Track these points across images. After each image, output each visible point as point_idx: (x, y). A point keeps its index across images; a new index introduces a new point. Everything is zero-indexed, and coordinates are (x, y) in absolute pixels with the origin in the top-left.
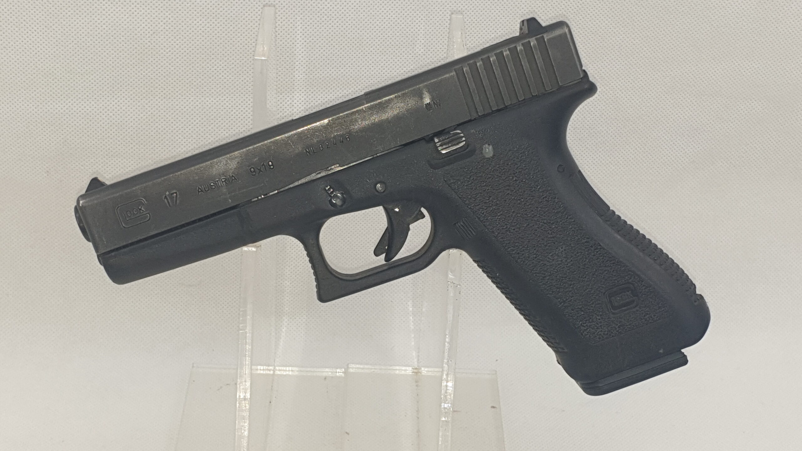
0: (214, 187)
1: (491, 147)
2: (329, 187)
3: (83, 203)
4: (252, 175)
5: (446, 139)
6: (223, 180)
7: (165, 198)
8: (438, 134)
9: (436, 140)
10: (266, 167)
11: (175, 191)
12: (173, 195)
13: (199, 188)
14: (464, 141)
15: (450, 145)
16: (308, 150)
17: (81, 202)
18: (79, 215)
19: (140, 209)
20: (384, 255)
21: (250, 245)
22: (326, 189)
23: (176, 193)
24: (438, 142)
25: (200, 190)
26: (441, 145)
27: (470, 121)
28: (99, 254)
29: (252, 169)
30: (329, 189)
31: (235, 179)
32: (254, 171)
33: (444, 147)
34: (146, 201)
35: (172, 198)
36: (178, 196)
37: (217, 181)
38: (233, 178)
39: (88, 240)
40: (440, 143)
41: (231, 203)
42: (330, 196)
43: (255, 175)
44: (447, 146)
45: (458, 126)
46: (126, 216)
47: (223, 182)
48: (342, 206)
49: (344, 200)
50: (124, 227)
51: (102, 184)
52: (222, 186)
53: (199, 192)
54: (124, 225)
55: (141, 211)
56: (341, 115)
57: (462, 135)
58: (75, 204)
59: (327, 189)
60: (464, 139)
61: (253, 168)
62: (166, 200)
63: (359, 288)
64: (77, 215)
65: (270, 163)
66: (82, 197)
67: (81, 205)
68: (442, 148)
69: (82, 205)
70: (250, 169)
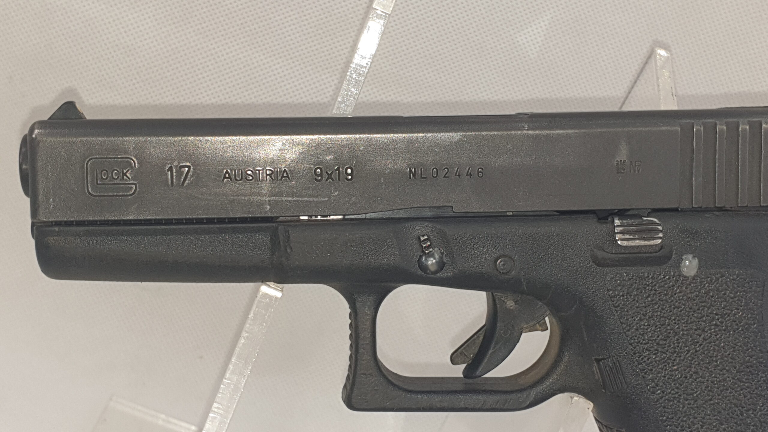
0: (251, 178)
1: (696, 262)
2: (426, 237)
3: (39, 134)
4: (316, 179)
5: (632, 225)
6: (268, 172)
7: (168, 170)
8: (622, 213)
9: (617, 222)
10: (341, 175)
11: (188, 164)
12: (182, 169)
13: (227, 172)
14: (660, 238)
15: (637, 236)
16: (413, 170)
17: (36, 131)
18: (26, 151)
19: (125, 174)
20: (464, 366)
21: (272, 284)
22: (419, 239)
23: (189, 167)
24: (618, 226)
25: (227, 176)
26: (621, 233)
27: (676, 210)
28: (35, 221)
29: (319, 170)
30: (425, 240)
31: (288, 176)
32: (321, 175)
33: (627, 236)
34: (139, 163)
35: (180, 173)
36: (190, 173)
37: (259, 170)
38: (285, 175)
39: (26, 193)
40: (621, 228)
41: (267, 210)
42: (423, 252)
43: (320, 180)
44: (632, 237)
45: (655, 211)
46: (99, 176)
47: (267, 175)
48: (436, 272)
49: (441, 265)
50: (89, 193)
51: (79, 116)
52: (263, 180)
53: (225, 177)
54: (90, 190)
55: (125, 177)
56: (483, 133)
57: (660, 228)
58: (27, 132)
59: (422, 239)
60: (661, 235)
61: (321, 169)
62: (169, 173)
63: (413, 407)
64: (23, 150)
65: (349, 171)
66: (41, 124)
67: (34, 136)
68: (623, 237)
69: (36, 137)
70: (316, 169)
